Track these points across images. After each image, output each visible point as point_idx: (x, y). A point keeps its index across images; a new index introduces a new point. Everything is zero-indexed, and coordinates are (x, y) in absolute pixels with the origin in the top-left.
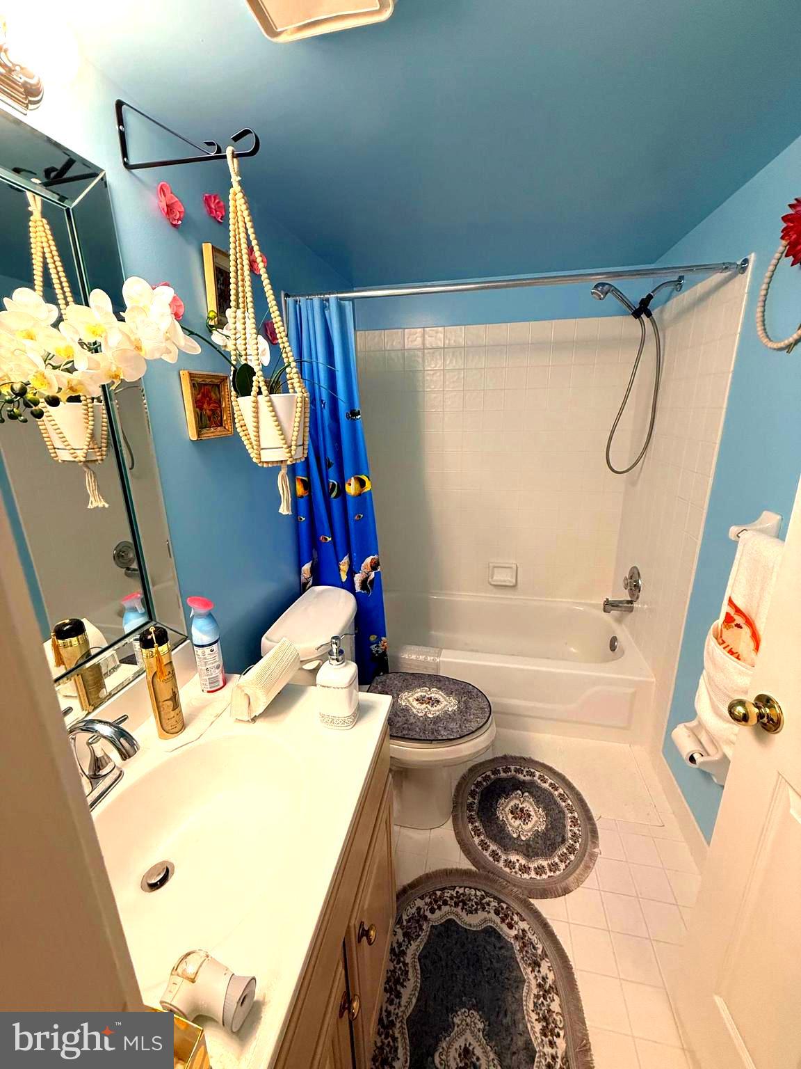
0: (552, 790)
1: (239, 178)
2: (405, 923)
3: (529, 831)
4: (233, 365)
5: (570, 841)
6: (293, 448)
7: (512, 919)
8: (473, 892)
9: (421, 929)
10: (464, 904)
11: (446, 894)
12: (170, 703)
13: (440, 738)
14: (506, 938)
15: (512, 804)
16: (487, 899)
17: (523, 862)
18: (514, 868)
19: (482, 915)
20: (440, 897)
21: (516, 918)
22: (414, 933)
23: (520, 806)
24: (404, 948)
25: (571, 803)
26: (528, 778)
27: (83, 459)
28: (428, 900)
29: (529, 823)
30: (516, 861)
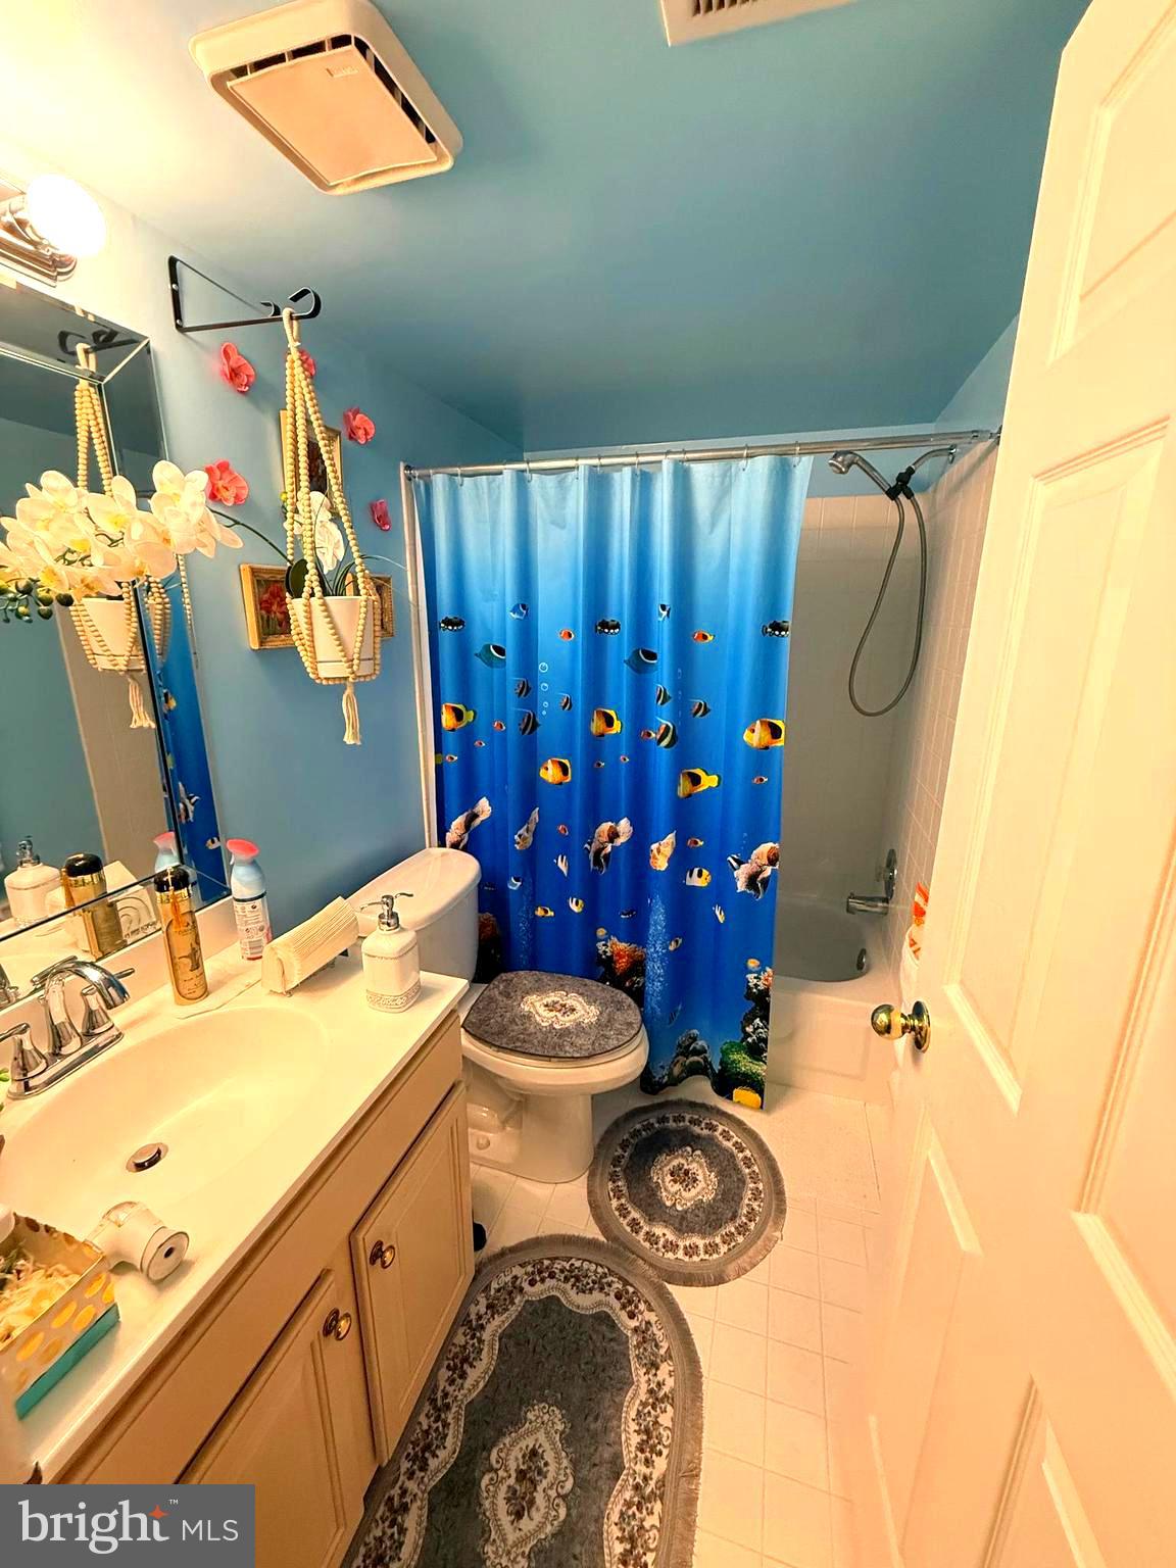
0: (735, 1151)
1: (298, 344)
2: (492, 1292)
3: (689, 1201)
4: (289, 561)
5: (744, 1219)
6: (356, 662)
7: (636, 1307)
8: (593, 1267)
9: (512, 1303)
10: (578, 1279)
11: (556, 1266)
12: (188, 961)
13: (562, 1054)
14: (622, 1329)
15: (675, 1163)
16: (610, 1279)
17: (671, 1237)
18: (656, 1244)
19: (597, 1296)
20: (547, 1268)
21: (642, 1306)
22: (501, 1306)
23: (686, 1167)
24: (483, 1321)
25: (757, 1171)
26: (706, 1132)
27: (125, 668)
28: (530, 1269)
29: (692, 1190)
30: (661, 1235)
